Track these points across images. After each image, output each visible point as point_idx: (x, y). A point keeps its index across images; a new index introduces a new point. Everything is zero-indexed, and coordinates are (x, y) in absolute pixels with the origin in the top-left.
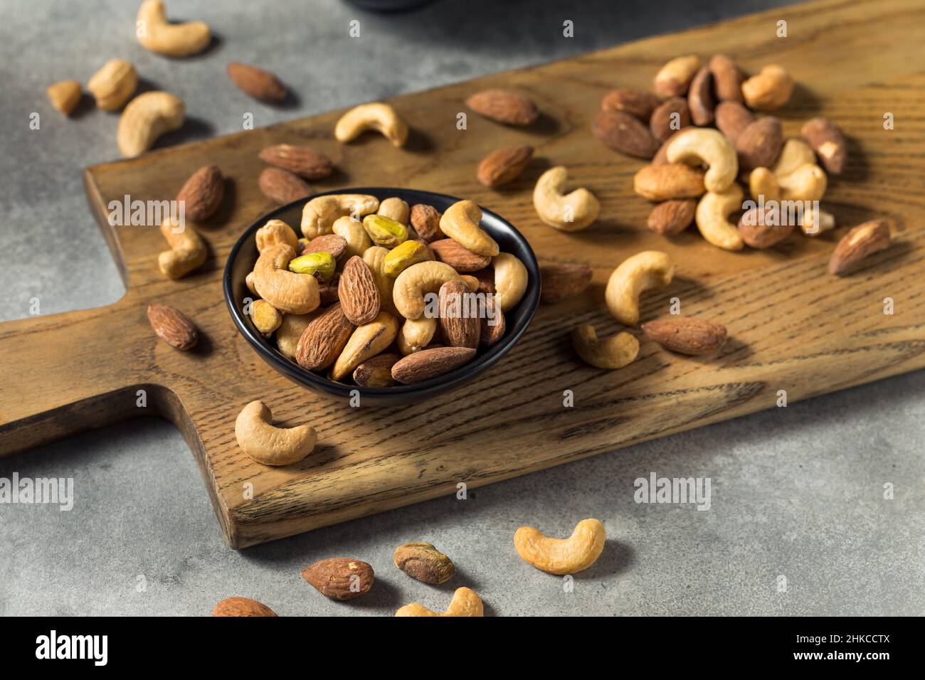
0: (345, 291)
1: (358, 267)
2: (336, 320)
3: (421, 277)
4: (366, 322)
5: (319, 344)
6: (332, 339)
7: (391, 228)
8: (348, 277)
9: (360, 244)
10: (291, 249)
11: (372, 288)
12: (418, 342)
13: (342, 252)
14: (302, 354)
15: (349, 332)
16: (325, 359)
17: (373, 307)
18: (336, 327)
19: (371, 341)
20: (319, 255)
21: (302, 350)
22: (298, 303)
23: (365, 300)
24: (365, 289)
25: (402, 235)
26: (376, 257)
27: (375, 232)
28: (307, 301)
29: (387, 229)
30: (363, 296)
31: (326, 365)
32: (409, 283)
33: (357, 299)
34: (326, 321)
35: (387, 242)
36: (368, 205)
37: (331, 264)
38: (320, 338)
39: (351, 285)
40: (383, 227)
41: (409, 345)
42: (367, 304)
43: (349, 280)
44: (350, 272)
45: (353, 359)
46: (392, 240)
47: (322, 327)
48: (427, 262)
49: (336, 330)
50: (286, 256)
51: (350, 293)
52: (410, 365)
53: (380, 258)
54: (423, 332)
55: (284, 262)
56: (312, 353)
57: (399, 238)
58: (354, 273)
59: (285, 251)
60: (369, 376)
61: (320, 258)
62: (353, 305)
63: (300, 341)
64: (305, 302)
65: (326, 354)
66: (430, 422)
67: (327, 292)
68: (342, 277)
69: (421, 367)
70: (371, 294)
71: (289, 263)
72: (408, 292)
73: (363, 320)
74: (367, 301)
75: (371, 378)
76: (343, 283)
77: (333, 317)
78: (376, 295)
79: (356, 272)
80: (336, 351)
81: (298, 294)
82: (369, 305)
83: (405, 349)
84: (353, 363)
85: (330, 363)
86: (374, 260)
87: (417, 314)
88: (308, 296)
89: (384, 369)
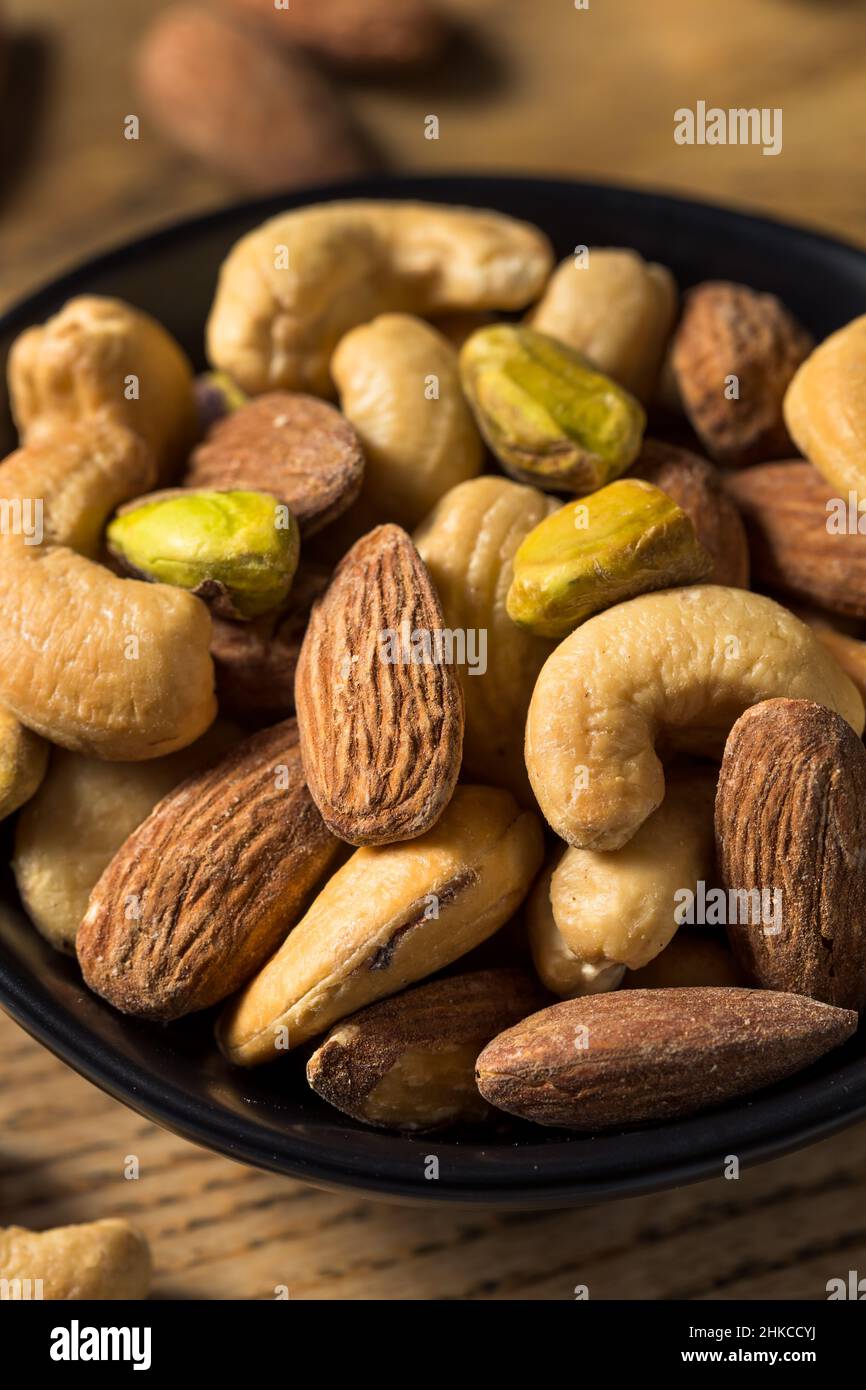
0: (316, 690)
1: (391, 588)
2: (268, 804)
3: (657, 666)
4: (391, 841)
5: (177, 912)
6: (235, 894)
7: (568, 407)
8: (340, 628)
9: (433, 456)
10: (134, 451)
11: (432, 693)
12: (609, 951)
13: (339, 500)
14: (101, 946)
15: (319, 863)
16: (197, 979)
17: (426, 783)
18: (262, 838)
19: (397, 932)
20: (232, 507)
21: (106, 923)
22: (110, 720)
23: (392, 747)
24: (399, 697)
25: (609, 444)
26: (484, 537)
27: (502, 417)
28: (147, 713)
29: (551, 411)
30: (387, 729)
31: (200, 1002)
32: (597, 684)
33: (361, 736)
34: (222, 807)
35: (546, 467)
36: (503, 270)
37: (274, 558)
38: (184, 882)
39: (344, 662)
40: (534, 396)
41: (570, 955)
42: (400, 765)
43: (340, 643)
44: (350, 603)
45: (310, 1000)
46: (566, 463)
47: (204, 832)
48: (695, 595)
49: (263, 852)
50: (102, 484)
51: (337, 705)
52: (553, 1064)
53: (498, 542)
54: (633, 913)
55: (86, 514)
56: (142, 947)
57: (593, 457)
58: (366, 611)
59: (102, 461)
60: (375, 1080)
61: (230, 524)
62: (343, 762)
63: (103, 883)
64: (138, 718)
65: (200, 960)
66: (650, 1236)
67: (259, 666)
68: (317, 618)
69: (600, 1079)
70: (424, 724)
71: (111, 516)
72: (587, 731)
73: (377, 831)
74: (404, 751)
75: (386, 1086)
76: (316, 646)
77: (255, 792)
78: (445, 728)
79: (376, 607)
80: (250, 944)
81: (111, 676)
82: (410, 770)
83: (551, 969)
84: (309, 1015)
85: (219, 992)
86: (470, 548)
87: (614, 830)
88: (156, 690)
89: (450, 1048)
